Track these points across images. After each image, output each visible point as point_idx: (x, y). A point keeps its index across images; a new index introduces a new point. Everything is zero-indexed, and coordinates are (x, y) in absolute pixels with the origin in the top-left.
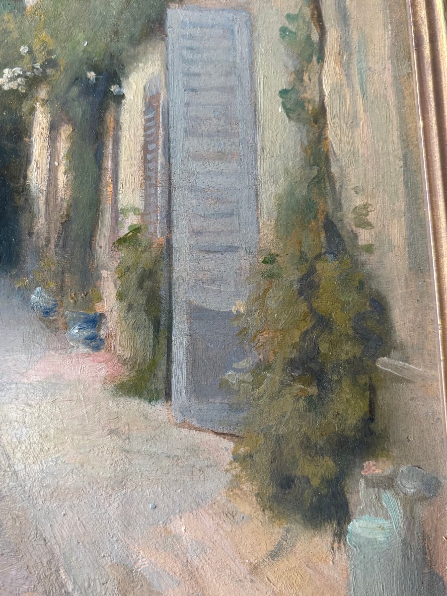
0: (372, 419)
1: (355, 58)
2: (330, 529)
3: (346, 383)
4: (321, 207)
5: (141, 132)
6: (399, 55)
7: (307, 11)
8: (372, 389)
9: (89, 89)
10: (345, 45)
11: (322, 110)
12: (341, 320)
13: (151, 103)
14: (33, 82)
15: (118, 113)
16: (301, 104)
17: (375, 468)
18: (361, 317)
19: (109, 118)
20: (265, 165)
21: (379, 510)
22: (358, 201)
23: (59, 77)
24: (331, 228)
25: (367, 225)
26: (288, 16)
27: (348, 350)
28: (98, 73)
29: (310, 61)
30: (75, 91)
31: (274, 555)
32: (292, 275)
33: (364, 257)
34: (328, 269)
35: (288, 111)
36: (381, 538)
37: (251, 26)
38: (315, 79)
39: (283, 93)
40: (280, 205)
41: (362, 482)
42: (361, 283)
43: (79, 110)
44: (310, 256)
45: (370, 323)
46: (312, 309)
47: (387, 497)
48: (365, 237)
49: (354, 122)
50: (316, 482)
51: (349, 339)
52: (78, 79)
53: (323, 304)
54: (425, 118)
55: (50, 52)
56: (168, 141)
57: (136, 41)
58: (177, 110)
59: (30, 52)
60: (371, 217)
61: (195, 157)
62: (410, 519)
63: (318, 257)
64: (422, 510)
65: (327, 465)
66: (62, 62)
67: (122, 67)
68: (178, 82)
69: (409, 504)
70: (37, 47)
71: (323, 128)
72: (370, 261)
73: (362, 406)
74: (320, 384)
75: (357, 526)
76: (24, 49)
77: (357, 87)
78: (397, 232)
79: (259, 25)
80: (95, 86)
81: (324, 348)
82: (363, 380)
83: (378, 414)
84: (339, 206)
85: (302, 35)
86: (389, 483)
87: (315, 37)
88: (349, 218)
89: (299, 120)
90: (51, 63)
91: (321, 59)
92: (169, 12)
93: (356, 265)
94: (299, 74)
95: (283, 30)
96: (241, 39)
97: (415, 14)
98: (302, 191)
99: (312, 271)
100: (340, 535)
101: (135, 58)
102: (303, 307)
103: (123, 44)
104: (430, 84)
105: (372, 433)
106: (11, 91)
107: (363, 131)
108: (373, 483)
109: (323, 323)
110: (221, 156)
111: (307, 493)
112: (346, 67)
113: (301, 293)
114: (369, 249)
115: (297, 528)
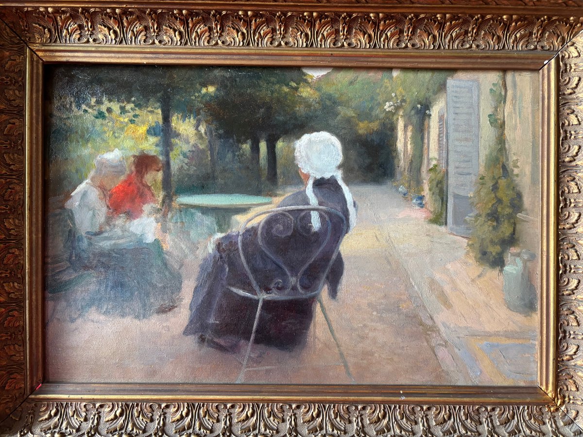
0: (514, 234)
1: (518, 102)
2: (498, 268)
3: (506, 221)
4: (501, 159)
5: (438, 130)
6: (535, 101)
7: (501, 82)
8: (515, 224)
9: (418, 112)
10: (514, 97)
11: (504, 122)
12: (506, 200)
13: (441, 118)
14: (397, 108)
15: (429, 121)
16: (496, 120)
17: (514, 250)
18: (513, 199)
19: (426, 123)
20: (482, 142)
21: (515, 264)
22: (515, 158)
23: (407, 106)
24: (504, 168)
25: (518, 167)
26: (493, 84)
27: (508, 211)
28: (422, 105)
29: (500, 103)
30: (413, 112)
31: (479, 276)
32: (490, 184)
33: (515, 178)
34: (503, 182)
35: (491, 123)
36: (515, 272)
37: (479, 88)
38: (502, 110)
39: (490, 116)
40: (486, 159)
41: (509, 254)
42: (514, 188)
43: (415, 119)
44: (496, 177)
45: (516, 202)
46: (496, 196)
47: (518, 259)
48: (516, 171)
49: (515, 128)
50: (494, 254)
51: (508, 207)
52: (414, 108)
53: (500, 194)
54: (543, 128)
55: (403, 96)
56: (447, 133)
57: (436, 93)
58: (451, 122)
59: (396, 96)
60: (519, 164)
61: (457, 140)
62: (525, 267)
63: (499, 178)
64: (529, 264)
65: (498, 248)
66: (408, 100)
67: (430, 103)
68: (452, 110)
69: (525, 262)
70: (398, 94)
71: (504, 130)
72: (517, 180)
73: (512, 229)
74: (497, 222)
75: (507, 268)
76: (393, 95)
77: (518, 114)
78: (528, 170)
79: (482, 87)
80: (420, 110)
81: (499, 210)
82: (512, 221)
83: (516, 232)
84: (507, 160)
85: (498, 92)
86: (518, 255)
87: (503, 93)
88: (511, 164)
89: (495, 127)
90: (403, 101)
91: (505, 102)
92: (448, 81)
93: (512, 181)
94: (496, 108)
95: (491, 90)
96: (475, 93)
97: (543, 87)
98: (494, 154)
99: (497, 183)
100: (501, 271)
101: (435, 100)
102: (493, 195)
103: (430, 94)
104: (546, 115)
105: (514, 238)
106: (389, 111)
107: (519, 132)
108: (513, 255)
109: (500, 201)
110: (466, 139)
111: (491, 258)
112: (514, 105)
113: (492, 190)
114: (517, 175)
115: (487, 268)
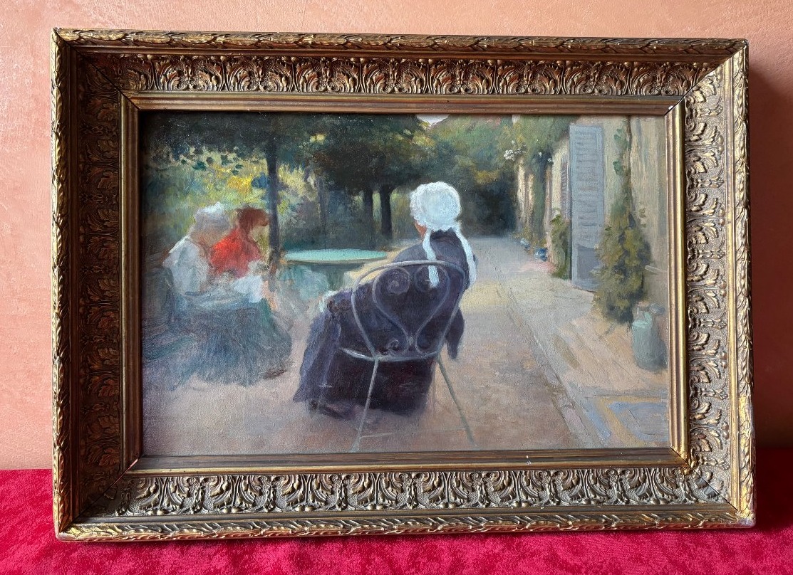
0: (642, 287)
1: (643, 149)
2: (627, 324)
3: (634, 274)
4: (628, 209)
5: (560, 178)
6: (660, 147)
7: (625, 128)
8: (643, 277)
9: (540, 160)
10: (640, 143)
11: (630, 170)
12: (634, 252)
13: (563, 167)
14: (517, 157)
15: (551, 169)
16: (621, 168)
17: (642, 304)
18: (640, 251)
19: (548, 171)
20: (606, 194)
21: (643, 318)
22: (642, 207)
23: (528, 154)
24: (631, 217)
25: (644, 216)
26: (618, 130)
27: (635, 263)
28: (543, 153)
29: (625, 149)
30: (534, 160)
31: (607, 333)
32: (617, 235)
33: (643, 228)
34: (629, 233)
35: (616, 171)
36: (644, 327)
37: (603, 135)
38: (627, 157)
39: (615, 163)
40: (612, 210)
41: (638, 309)
42: (641, 238)
43: (536, 168)
44: (623, 228)
45: (644, 253)
46: (623, 248)
47: (647, 314)
48: (643, 221)
49: (641, 176)
50: (622, 308)
51: (636, 258)
52: (535, 156)
53: (627, 246)
54: (669, 177)
55: (524, 144)
56: (570, 182)
57: (558, 140)
58: (574, 169)
59: (516, 144)
60: (646, 213)
61: (582, 189)
62: (654, 321)
63: (626, 228)
64: (658, 319)
65: (626, 303)
66: (529, 148)
67: (552, 151)
68: (575, 157)
69: (654, 317)
70: (518, 141)
71: (629, 178)
72: (645, 230)
73: (640, 282)
74: (625, 275)
75: (635, 323)
76: (513, 142)
77: (643, 160)
78: (655, 219)
79: (606, 133)
80: (542, 158)
81: (627, 262)
82: (640, 273)
83: (645, 286)
84: (634, 209)
85: (623, 138)
86: (647, 309)
87: (628, 140)
88: (638, 214)
89: (620, 174)
90: (524, 148)
91: (630, 149)
92: (570, 127)
93: (640, 231)
94: (621, 155)
95: (616, 136)
96: (599, 138)
97: (668, 133)
98: (621, 203)
99: (623, 233)
100: (630, 326)
101: (557, 147)
102: (620, 247)
103: (552, 140)
104: (672, 163)
105: (642, 292)
106: (509, 160)
107: (644, 181)
108: (642, 309)
109: (627, 253)
110: (591, 188)
111: (619, 312)
112: (639, 151)
113: (619, 241)
114: (644, 226)
115: (615, 323)
